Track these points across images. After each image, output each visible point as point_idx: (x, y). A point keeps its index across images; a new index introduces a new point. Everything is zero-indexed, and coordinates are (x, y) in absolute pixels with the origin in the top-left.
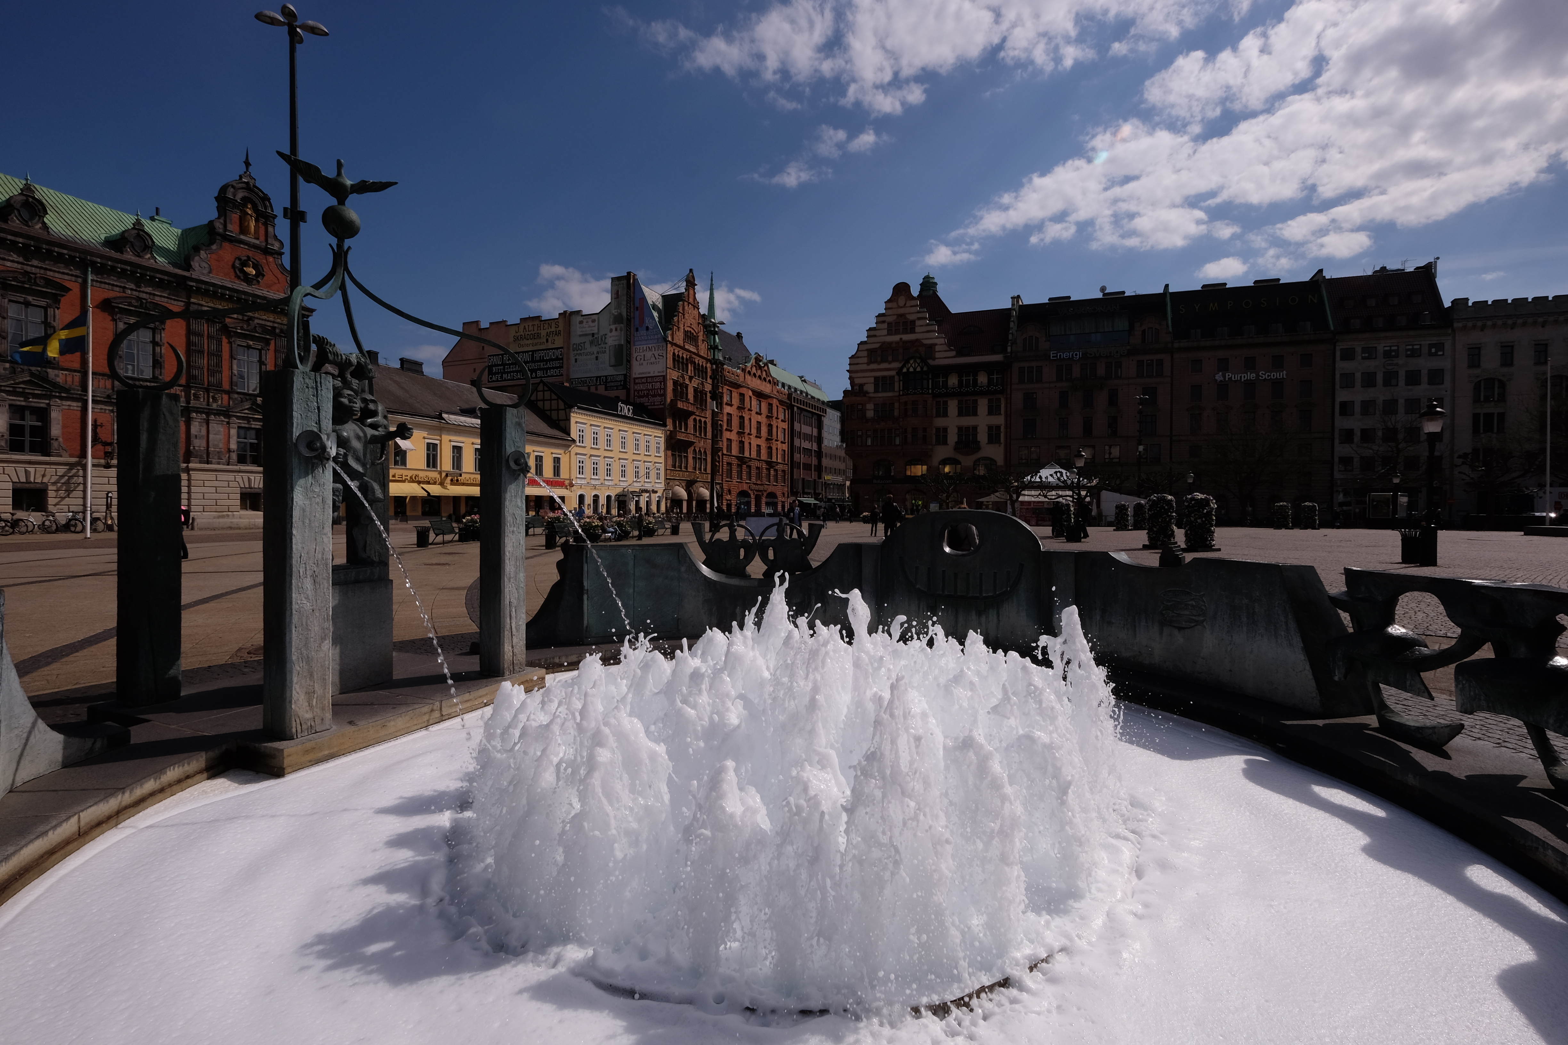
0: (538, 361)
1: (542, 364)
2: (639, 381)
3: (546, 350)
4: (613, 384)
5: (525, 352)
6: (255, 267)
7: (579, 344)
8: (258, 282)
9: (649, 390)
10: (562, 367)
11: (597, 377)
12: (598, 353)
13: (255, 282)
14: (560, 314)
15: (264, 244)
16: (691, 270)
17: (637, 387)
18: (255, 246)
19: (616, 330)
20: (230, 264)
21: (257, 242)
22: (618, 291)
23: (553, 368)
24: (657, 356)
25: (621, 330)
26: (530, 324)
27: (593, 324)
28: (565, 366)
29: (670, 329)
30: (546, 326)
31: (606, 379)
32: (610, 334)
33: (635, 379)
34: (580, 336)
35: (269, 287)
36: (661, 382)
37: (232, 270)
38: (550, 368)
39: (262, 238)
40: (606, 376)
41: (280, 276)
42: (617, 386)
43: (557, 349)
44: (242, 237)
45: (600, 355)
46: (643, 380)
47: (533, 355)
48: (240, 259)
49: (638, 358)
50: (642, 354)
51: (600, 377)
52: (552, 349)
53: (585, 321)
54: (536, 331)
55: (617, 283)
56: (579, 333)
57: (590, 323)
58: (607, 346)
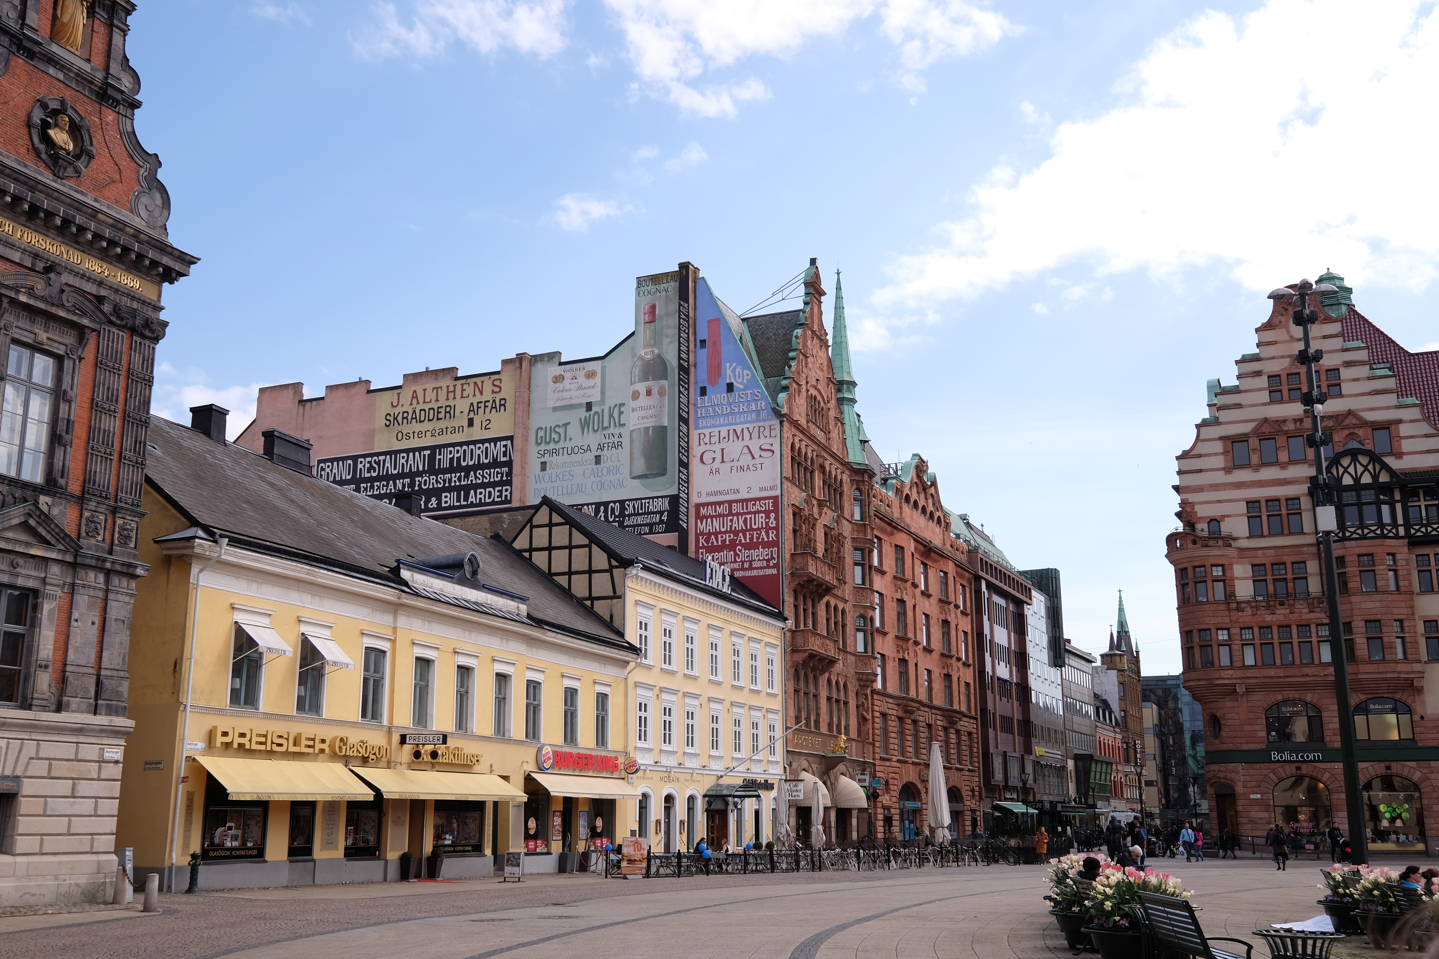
0: (445, 471)
1: (454, 477)
2: (710, 511)
3: (468, 443)
4: (640, 520)
5: (413, 450)
6: (75, 130)
7: (553, 429)
8: (78, 171)
9: (736, 533)
10: (509, 483)
11: (598, 505)
12: (601, 447)
13: (70, 171)
14: (505, 362)
15: (100, 75)
16: (813, 261)
17: (701, 527)
18: (82, 78)
19: (649, 393)
20: (22, 115)
21: (86, 67)
22: (653, 307)
23: (484, 485)
24: (756, 452)
25: (661, 393)
26: (430, 386)
27: (591, 382)
28: (516, 481)
29: (785, 388)
30: (469, 390)
31: (623, 509)
32: (633, 404)
33: (698, 506)
34: (555, 409)
35: (99, 187)
36: (767, 513)
37: (24, 131)
38: (475, 487)
39: (98, 60)
40: (622, 502)
41: (125, 162)
42: (651, 525)
43: (495, 440)
44: (54, 48)
45: (606, 453)
46: (720, 510)
47: (432, 458)
48: (44, 106)
49: (707, 458)
50: (717, 448)
51: (606, 504)
52: (483, 441)
53: (568, 376)
54: (442, 402)
55: (651, 288)
56: (551, 404)
57: (582, 380)
58: (625, 432)
